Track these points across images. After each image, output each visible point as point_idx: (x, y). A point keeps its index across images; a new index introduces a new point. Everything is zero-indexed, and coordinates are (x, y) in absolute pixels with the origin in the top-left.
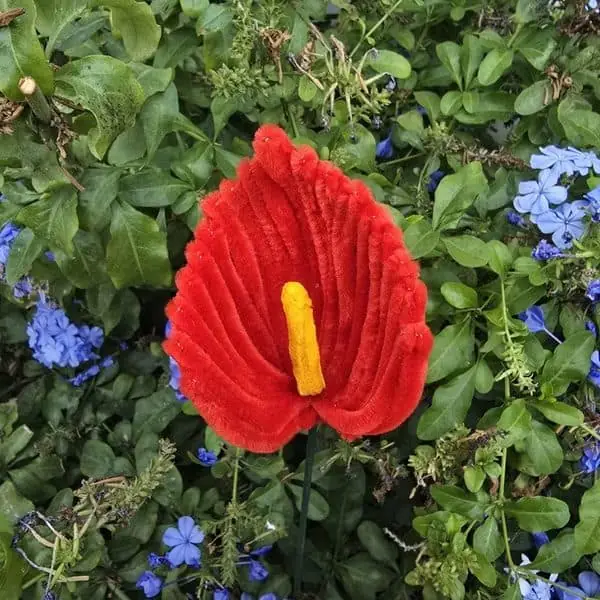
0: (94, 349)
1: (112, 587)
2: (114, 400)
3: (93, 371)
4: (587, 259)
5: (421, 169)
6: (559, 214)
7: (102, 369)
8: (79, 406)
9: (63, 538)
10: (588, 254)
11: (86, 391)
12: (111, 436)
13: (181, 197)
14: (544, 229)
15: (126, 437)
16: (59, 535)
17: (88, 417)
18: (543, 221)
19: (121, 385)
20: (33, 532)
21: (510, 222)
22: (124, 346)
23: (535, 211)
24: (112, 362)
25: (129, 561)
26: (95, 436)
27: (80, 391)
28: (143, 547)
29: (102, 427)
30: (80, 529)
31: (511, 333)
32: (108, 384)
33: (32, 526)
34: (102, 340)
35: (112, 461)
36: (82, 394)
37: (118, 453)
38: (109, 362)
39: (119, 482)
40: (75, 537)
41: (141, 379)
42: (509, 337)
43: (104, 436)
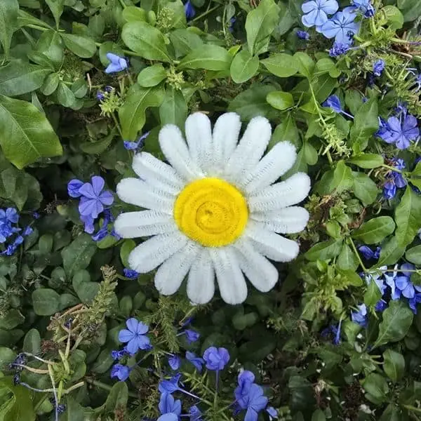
0: (13, 225)
1: (90, 381)
2: (43, 256)
3: (20, 240)
4: (367, 47)
5: (222, 16)
6: (336, 21)
7: (26, 237)
8: (17, 268)
9: (53, 363)
10: (367, 43)
11: (19, 257)
12: (50, 282)
13: (46, 80)
14: (328, 35)
15: (62, 279)
16: (50, 362)
17: (28, 274)
18: (326, 30)
19: (45, 244)
20: (28, 368)
21: (300, 38)
22: (36, 216)
23: (318, 23)
24: (31, 229)
25: (96, 361)
26: (38, 286)
27: (15, 258)
28: (103, 348)
29: (41, 278)
30: (64, 352)
31: (324, 118)
32: (34, 246)
33: (25, 364)
34: (18, 216)
35: (58, 299)
36: (17, 260)
37: (61, 292)
38: (29, 231)
39: (79, 309)
40: (63, 359)
41: (58, 235)
42: (323, 121)
43: (45, 284)
